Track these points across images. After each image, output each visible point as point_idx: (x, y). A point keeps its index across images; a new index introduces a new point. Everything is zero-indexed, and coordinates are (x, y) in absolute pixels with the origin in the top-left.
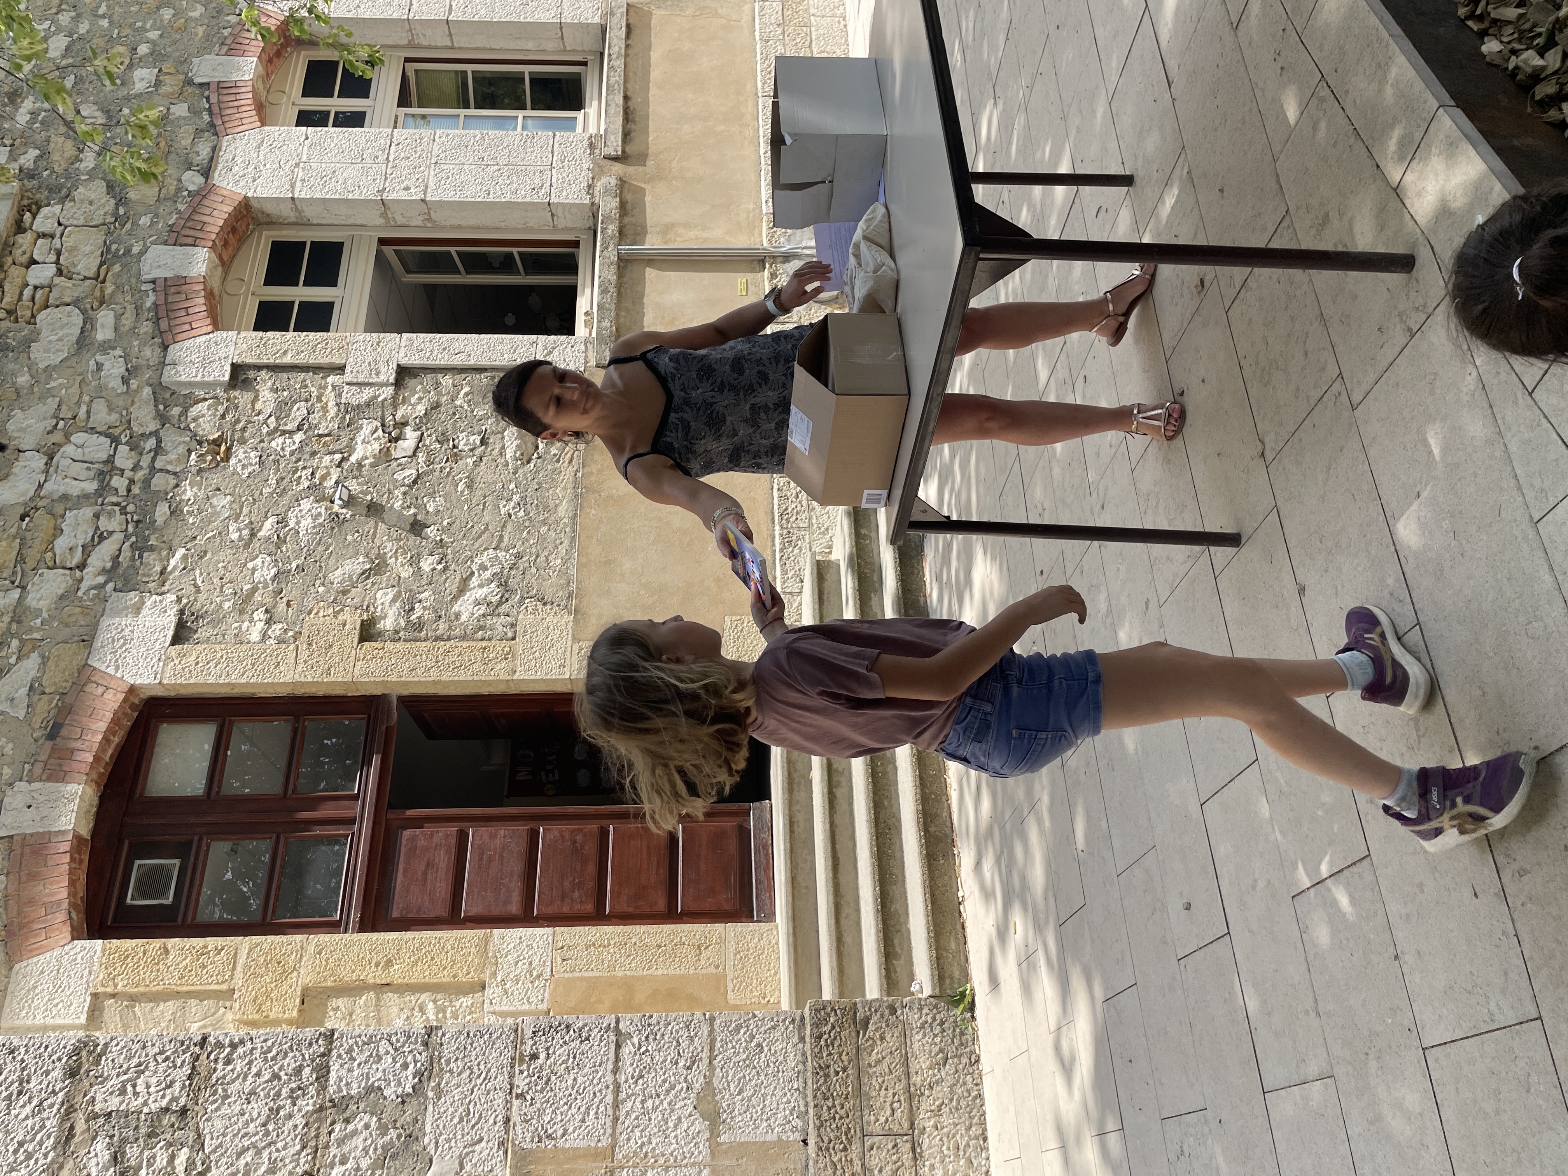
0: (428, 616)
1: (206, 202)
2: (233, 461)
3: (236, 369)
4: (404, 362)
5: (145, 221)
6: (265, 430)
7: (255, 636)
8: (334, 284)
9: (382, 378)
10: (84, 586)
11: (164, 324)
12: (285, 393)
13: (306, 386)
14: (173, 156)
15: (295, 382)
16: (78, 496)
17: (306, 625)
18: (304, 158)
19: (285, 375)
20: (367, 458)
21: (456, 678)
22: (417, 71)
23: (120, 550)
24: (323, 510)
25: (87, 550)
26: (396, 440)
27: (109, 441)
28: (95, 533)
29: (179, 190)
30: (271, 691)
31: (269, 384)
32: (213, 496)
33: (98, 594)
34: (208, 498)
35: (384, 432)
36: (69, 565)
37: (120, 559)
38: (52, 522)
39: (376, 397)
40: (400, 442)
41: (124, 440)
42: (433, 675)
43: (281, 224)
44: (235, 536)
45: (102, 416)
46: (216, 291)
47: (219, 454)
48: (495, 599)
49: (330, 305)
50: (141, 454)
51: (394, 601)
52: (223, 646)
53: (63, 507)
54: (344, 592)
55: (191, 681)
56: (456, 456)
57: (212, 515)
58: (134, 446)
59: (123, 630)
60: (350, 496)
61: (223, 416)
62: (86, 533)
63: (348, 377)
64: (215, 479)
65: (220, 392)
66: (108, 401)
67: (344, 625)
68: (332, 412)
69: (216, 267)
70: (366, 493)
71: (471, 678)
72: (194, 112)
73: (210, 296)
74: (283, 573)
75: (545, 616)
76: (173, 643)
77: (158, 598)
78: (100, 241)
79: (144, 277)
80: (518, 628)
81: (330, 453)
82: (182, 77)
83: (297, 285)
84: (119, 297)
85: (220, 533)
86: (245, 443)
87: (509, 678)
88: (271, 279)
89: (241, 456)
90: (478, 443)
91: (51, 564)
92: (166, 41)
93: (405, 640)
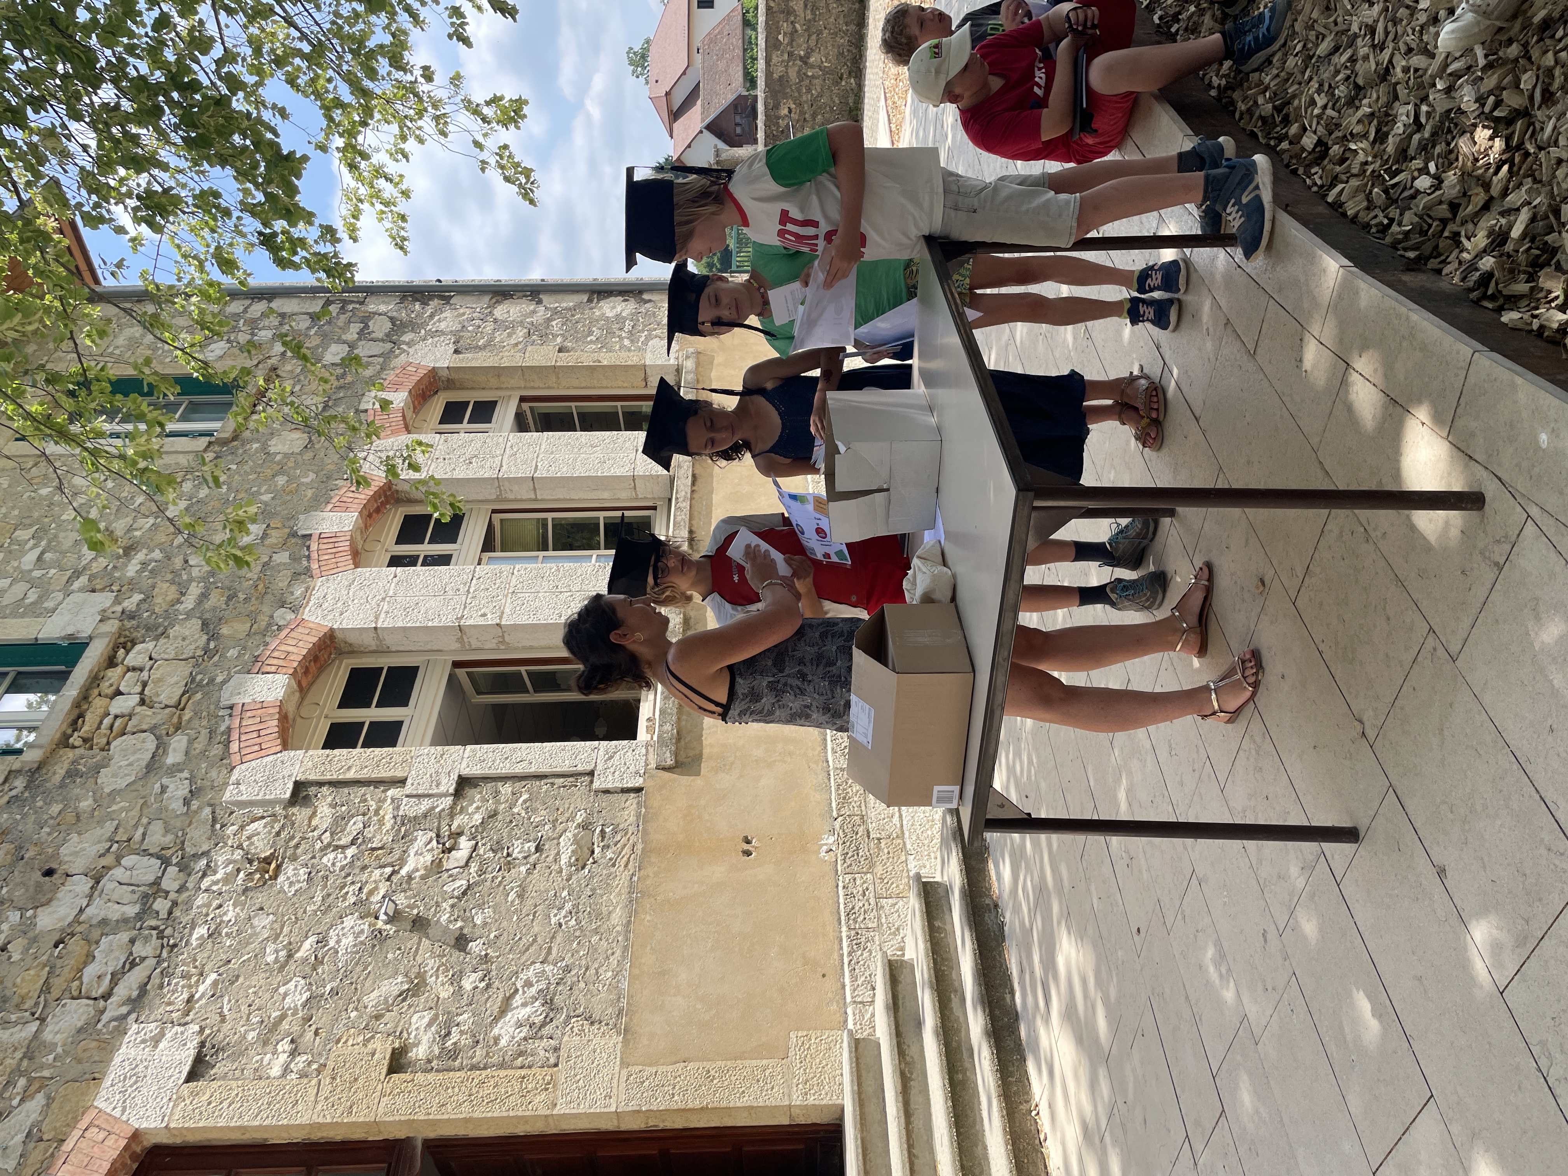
0: (466, 1041)
1: (293, 634)
2: (281, 879)
3: (299, 786)
4: (466, 772)
5: (232, 653)
6: (318, 845)
7: (276, 1071)
8: (406, 704)
9: (442, 789)
10: (105, 1018)
11: (234, 747)
12: (344, 808)
13: (366, 800)
14: (269, 596)
15: (355, 797)
16: (118, 921)
17: (332, 1056)
18: (391, 593)
19: (346, 790)
20: (417, 870)
21: (489, 1115)
22: (502, 520)
23: (149, 977)
24: (366, 927)
25: (116, 978)
26: (450, 850)
27: (159, 862)
28: (128, 959)
29: (269, 625)
30: (285, 1135)
31: (330, 799)
32: (255, 916)
33: (119, 1026)
34: (250, 919)
35: (438, 842)
36: (94, 995)
37: (148, 987)
38: (87, 947)
39: (433, 808)
40: (453, 852)
41: (174, 861)
42: (465, 1112)
43: (362, 652)
44: (270, 959)
45: (157, 838)
46: (291, 716)
47: (268, 872)
48: (538, 1020)
49: (401, 723)
50: (189, 875)
51: (430, 1025)
52: (240, 1083)
53: (99, 933)
54: (378, 1017)
55: (201, 1125)
56: (509, 864)
57: (251, 936)
58: (184, 868)
59: (137, 1066)
60: (396, 911)
61: (278, 834)
62: (118, 959)
63: (409, 789)
64: (260, 898)
65: (278, 809)
66: (165, 823)
67: (373, 1054)
68: (388, 825)
69: (293, 693)
70: (411, 907)
71: (505, 1114)
72: (294, 558)
73: (284, 720)
74: (315, 998)
75: (592, 1037)
76: (187, 1081)
77: (180, 1029)
78: (187, 673)
79: (224, 703)
80: (562, 1053)
81: (381, 867)
82: (287, 530)
83: (368, 705)
84: (196, 723)
85: (256, 956)
86: (295, 860)
87: (548, 1112)
88: (344, 703)
89: (290, 873)
90: (533, 850)
91: (75, 993)
92: (277, 502)
93: (437, 1071)
